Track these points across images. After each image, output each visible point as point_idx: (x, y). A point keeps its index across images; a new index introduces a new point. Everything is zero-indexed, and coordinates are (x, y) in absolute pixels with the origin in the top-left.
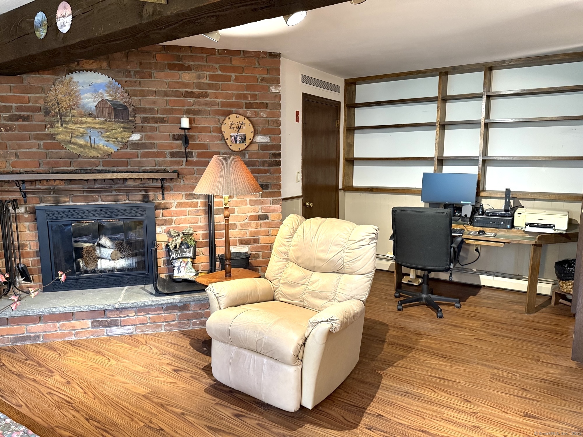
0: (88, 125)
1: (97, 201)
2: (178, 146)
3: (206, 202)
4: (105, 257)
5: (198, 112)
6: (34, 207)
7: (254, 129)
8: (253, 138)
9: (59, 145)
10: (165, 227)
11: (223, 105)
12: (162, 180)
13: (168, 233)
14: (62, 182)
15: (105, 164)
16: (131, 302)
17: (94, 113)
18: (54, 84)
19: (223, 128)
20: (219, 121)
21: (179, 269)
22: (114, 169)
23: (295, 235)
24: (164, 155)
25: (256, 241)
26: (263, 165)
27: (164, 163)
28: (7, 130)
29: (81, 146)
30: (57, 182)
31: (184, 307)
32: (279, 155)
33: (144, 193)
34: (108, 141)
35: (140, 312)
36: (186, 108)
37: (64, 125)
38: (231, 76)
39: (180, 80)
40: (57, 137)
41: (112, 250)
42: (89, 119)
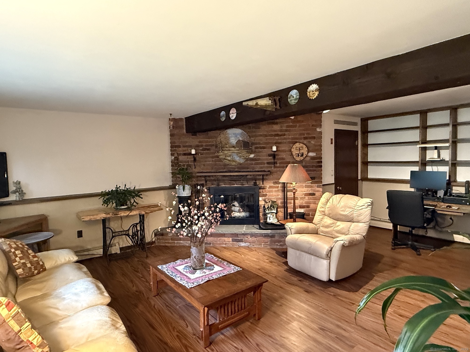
0: (232, 151)
1: (234, 185)
2: (271, 159)
3: (282, 186)
4: (236, 211)
5: (280, 143)
6: (209, 187)
7: (308, 150)
8: (307, 154)
9: (220, 160)
10: (263, 198)
11: (293, 139)
12: (263, 175)
13: (265, 201)
14: (221, 177)
15: (238, 168)
16: (248, 231)
17: (235, 146)
18: (220, 135)
19: (292, 150)
20: (290, 146)
21: (269, 218)
22: (243, 170)
23: (328, 203)
24: (264, 164)
25: (308, 207)
26: (312, 167)
27: (264, 167)
28: (201, 155)
29: (229, 160)
30: (219, 176)
31: (273, 236)
32: (321, 162)
33: (254, 181)
34: (240, 158)
35: (252, 237)
36: (275, 141)
37: (223, 152)
38: (297, 125)
39: (273, 129)
40: (220, 157)
41: (239, 208)
42: (233, 149)
